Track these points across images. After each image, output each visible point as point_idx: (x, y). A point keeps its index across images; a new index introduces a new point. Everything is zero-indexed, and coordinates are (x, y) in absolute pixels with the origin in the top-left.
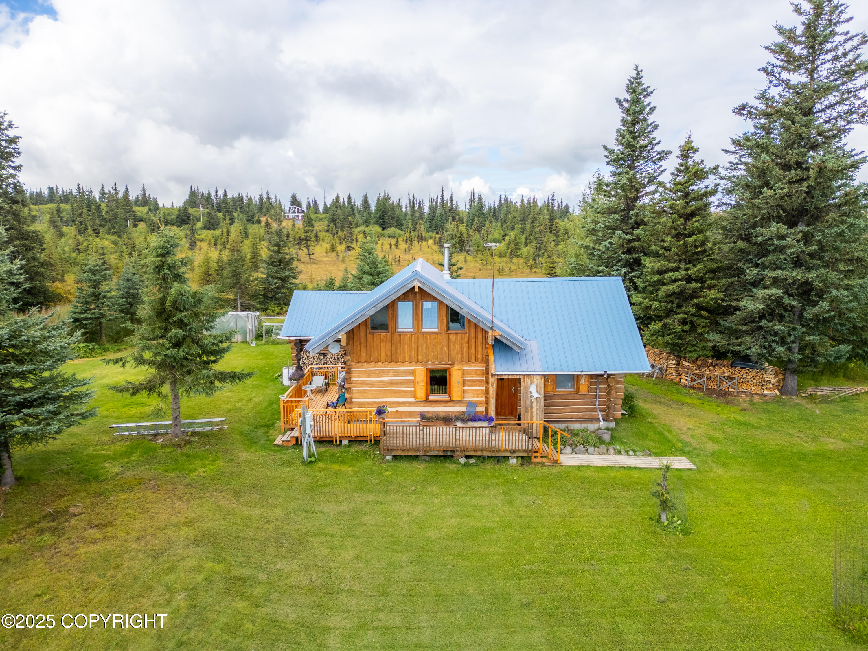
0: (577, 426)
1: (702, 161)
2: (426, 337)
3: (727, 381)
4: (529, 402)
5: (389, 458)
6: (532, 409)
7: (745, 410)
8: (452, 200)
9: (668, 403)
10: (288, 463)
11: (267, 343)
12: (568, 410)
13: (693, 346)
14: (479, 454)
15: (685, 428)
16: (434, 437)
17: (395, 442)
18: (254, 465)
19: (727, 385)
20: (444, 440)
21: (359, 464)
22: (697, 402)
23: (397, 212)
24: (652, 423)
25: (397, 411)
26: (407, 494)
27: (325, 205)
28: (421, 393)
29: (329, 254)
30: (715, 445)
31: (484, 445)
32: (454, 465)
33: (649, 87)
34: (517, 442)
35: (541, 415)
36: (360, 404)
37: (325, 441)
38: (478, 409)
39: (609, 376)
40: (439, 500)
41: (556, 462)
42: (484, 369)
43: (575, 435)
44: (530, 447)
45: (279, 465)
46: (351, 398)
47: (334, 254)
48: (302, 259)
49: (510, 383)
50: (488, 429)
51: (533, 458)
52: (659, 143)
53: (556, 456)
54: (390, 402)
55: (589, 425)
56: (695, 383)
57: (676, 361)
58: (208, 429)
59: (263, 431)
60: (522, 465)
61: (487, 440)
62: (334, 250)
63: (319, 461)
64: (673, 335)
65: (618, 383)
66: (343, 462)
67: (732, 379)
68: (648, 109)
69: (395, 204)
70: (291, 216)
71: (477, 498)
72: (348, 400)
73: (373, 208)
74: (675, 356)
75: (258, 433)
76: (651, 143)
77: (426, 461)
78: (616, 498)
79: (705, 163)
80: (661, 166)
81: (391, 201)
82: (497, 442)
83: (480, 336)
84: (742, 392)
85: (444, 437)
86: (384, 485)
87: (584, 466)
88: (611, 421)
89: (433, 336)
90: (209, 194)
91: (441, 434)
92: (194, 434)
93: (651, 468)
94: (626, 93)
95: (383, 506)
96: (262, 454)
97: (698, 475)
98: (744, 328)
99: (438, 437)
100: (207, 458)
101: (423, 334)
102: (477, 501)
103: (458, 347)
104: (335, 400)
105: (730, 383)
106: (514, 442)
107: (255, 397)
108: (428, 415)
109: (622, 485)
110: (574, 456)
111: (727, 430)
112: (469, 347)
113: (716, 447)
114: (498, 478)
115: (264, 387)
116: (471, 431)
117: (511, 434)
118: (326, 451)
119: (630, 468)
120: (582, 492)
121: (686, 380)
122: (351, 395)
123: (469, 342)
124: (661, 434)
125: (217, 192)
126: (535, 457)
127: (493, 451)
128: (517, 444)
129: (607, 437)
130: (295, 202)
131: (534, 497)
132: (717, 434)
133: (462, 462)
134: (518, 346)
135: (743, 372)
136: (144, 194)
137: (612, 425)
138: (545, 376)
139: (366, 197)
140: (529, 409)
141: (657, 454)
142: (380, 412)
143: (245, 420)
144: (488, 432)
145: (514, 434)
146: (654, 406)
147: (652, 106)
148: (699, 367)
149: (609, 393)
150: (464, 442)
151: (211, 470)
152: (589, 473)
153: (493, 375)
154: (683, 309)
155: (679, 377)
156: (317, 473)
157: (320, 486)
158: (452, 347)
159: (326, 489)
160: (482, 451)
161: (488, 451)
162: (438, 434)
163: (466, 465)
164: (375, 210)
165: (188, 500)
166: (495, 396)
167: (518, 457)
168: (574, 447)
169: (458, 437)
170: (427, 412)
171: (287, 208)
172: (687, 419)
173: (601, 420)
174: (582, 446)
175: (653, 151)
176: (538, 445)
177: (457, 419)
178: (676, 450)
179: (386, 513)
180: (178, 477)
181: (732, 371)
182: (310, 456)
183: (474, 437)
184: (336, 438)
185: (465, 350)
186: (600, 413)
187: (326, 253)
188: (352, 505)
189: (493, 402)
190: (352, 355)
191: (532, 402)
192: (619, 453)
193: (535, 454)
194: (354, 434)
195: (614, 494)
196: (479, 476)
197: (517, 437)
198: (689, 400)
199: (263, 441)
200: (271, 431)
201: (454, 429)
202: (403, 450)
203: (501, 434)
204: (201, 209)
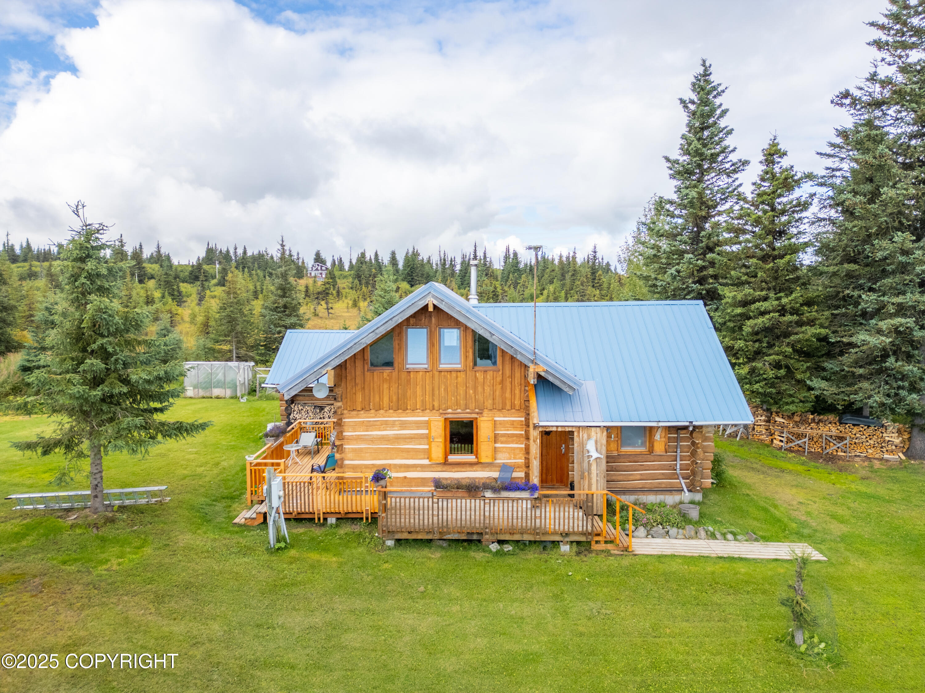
0: (651, 499)
1: (792, 167)
2: (445, 376)
3: (835, 442)
4: (585, 465)
5: (390, 543)
6: (589, 473)
7: (867, 479)
8: (485, 257)
9: (765, 469)
10: (246, 551)
11: (260, 398)
12: (638, 477)
13: (791, 396)
14: (517, 537)
15: (795, 503)
16: (454, 513)
17: (398, 520)
18: (197, 554)
19: (835, 447)
20: (468, 517)
21: (348, 551)
22: (800, 468)
23: (427, 268)
24: (748, 495)
25: (405, 477)
26: (412, 598)
27: (351, 262)
28: (438, 452)
29: (350, 310)
30: (842, 526)
31: (524, 524)
32: (482, 554)
33: (719, 85)
34: (571, 521)
35: (603, 482)
36: (354, 468)
37: (305, 519)
38: (515, 475)
39: (695, 427)
40: (458, 607)
41: (626, 549)
42: (523, 419)
43: (649, 510)
44: (590, 528)
45: (234, 553)
46: (342, 460)
47: (355, 311)
48: (320, 315)
49: (558, 438)
50: (529, 502)
51: (593, 543)
52: (733, 151)
53: (625, 540)
54: (395, 465)
55: (667, 496)
56: (792, 445)
57: (766, 416)
58: (144, 501)
59: (225, 504)
60: (578, 553)
61: (529, 518)
62: (356, 306)
63: (292, 546)
64: (764, 383)
65: (706, 439)
66: (326, 550)
67: (842, 439)
68: (718, 112)
69: (425, 261)
70: (313, 274)
71: (516, 604)
72: (339, 462)
73: (401, 265)
74: (764, 410)
75: (217, 508)
76: (723, 152)
77: (442, 548)
78: (720, 605)
79: (795, 169)
80: (737, 179)
81: (420, 258)
82: (543, 521)
83: (518, 374)
84: (855, 456)
85: (468, 513)
86: (380, 584)
87: (666, 556)
88: (698, 491)
89: (454, 374)
90: (228, 251)
91: (464, 509)
92: (122, 508)
93: (762, 560)
94: (691, 93)
95: (376, 617)
96: (212, 536)
97: (831, 570)
98: (861, 371)
99: (459, 513)
100: (130, 543)
101: (440, 372)
102: (514, 609)
103: (487, 389)
104: (322, 464)
105: (839, 445)
106: (566, 521)
107: (225, 460)
108: (444, 482)
109: (725, 584)
110: (650, 540)
111: (852, 505)
112: (503, 389)
113: (845, 529)
114: (544, 574)
115: (243, 448)
116: (506, 505)
117: (562, 509)
118: (305, 533)
119: (731, 559)
120: (669, 595)
121: (781, 441)
122: (343, 455)
123: (502, 382)
124: (766, 510)
125: (236, 249)
126: (597, 542)
127: (538, 534)
128: (571, 524)
129: (694, 514)
130: (318, 259)
131: (599, 603)
132: (841, 511)
133: (494, 550)
134: (569, 386)
135: (856, 430)
136: (159, 251)
137: (698, 497)
138: (608, 428)
139: (393, 254)
140: (586, 474)
141: (766, 539)
142: (378, 477)
143: (202, 490)
144: (529, 506)
145: (567, 509)
146: (746, 473)
147: (723, 108)
148: (797, 424)
149: (694, 454)
150: (496, 520)
151: (130, 561)
152: (675, 566)
153: (535, 427)
154: (777, 349)
155: (770, 437)
156: (285, 566)
157: (287, 585)
158: (480, 389)
159: (295, 590)
160: (522, 534)
161: (530, 534)
162: (459, 508)
163: (499, 553)
164: (404, 267)
165: (82, 608)
166: (538, 456)
167: (572, 542)
168: (649, 527)
169: (487, 514)
170: (444, 478)
171: (310, 266)
172: (794, 490)
173: (685, 490)
174: (660, 526)
175: (726, 160)
176: (601, 525)
177: (486, 486)
178: (791, 533)
179: (378, 628)
180: (79, 571)
181: (842, 429)
182: (278, 541)
183: (510, 513)
184: (319, 514)
185: (498, 393)
186: (683, 481)
187: (348, 308)
188: (330, 616)
189: (536, 465)
190: (344, 401)
191: (589, 465)
192: (713, 536)
193: (597, 538)
194: (343, 509)
195: (716, 598)
196: (518, 571)
197: (571, 513)
198: (790, 467)
199: (220, 519)
200: (235, 505)
201: (482, 502)
202: (409, 533)
203: (548, 510)
204: (217, 266)
